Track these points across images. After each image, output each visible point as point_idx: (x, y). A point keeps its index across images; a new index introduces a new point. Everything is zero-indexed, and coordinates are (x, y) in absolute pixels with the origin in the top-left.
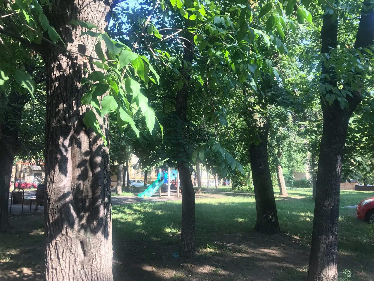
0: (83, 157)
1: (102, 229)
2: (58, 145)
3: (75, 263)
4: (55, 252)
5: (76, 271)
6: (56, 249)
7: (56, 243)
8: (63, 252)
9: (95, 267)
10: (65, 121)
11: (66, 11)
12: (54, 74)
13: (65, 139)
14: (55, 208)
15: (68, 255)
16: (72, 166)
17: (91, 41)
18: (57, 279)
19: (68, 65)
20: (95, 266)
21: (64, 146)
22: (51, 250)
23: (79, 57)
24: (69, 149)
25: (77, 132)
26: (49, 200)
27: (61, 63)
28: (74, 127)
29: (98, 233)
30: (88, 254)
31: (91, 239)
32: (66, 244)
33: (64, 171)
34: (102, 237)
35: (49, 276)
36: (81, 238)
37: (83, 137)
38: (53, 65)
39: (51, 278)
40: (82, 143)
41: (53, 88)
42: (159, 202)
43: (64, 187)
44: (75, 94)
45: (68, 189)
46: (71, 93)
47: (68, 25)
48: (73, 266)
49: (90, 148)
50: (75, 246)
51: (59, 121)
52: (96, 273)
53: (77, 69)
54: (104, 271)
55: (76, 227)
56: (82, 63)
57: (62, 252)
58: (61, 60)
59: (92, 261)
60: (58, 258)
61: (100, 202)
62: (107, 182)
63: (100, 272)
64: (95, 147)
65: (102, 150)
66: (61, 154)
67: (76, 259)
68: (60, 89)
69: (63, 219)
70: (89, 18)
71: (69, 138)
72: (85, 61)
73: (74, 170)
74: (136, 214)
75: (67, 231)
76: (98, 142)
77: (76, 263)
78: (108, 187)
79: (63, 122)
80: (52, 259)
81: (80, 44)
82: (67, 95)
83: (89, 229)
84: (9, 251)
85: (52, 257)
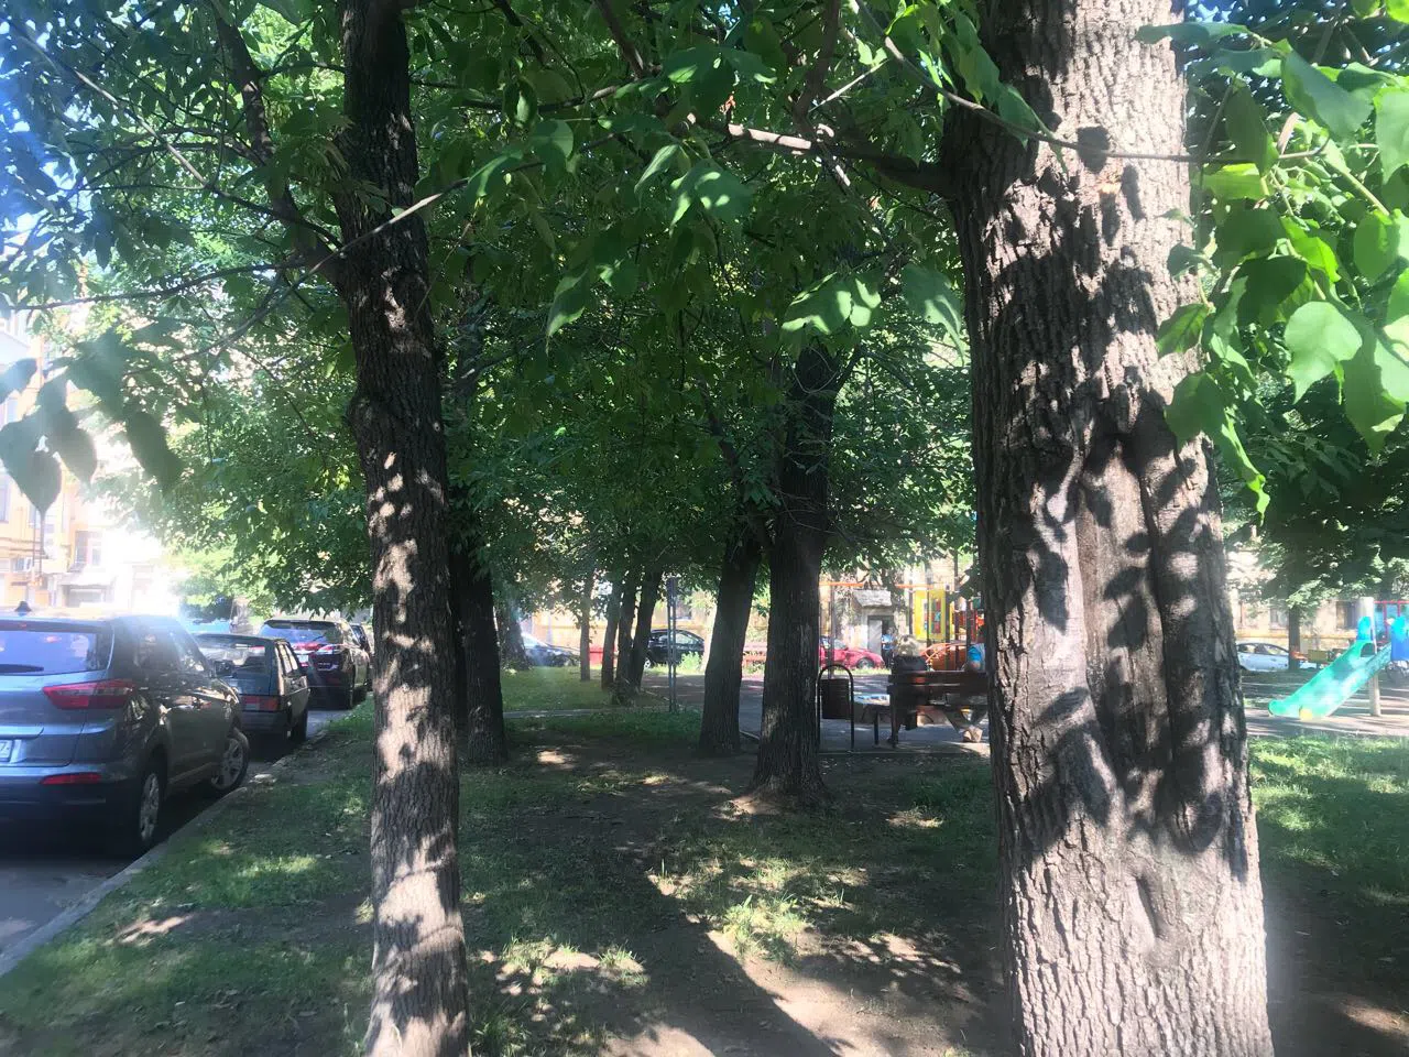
0: (1124, 555)
1: (1218, 840)
2: (1029, 519)
3: (1125, 957)
4: (1047, 906)
5: (1128, 986)
6: (1049, 895)
7: (1047, 873)
8: (1075, 909)
9: (1205, 984)
10: (1049, 426)
11: (1024, 17)
12: (994, 260)
13: (1051, 492)
14: (1032, 747)
15: (1095, 922)
16: (1085, 593)
17: (1126, 104)
18: (1062, 1004)
19: (1044, 216)
20: (1203, 981)
21: (1050, 521)
22: (1030, 894)
23: (1086, 179)
24: (1070, 528)
25: (1095, 464)
26: (1010, 716)
27: (1018, 213)
28: (1082, 447)
29: (1206, 854)
30: (1173, 929)
31: (1176, 872)
32: (1085, 882)
33: (1054, 612)
34: (1224, 873)
35: (1031, 984)
36: (1139, 865)
37: (1118, 482)
38: (989, 227)
39: (1039, 996)
40: (1117, 504)
41: (995, 310)
42: (1374, 738)
43: (1061, 671)
44: (1078, 322)
45: (1074, 680)
46: (1061, 320)
47: (1033, 66)
48: (1117, 967)
49: (1148, 522)
50: (1120, 893)
51: (1025, 430)
52: (1208, 1008)
53: (1077, 224)
54: (1240, 1005)
55: (1116, 819)
56: (1097, 199)
57: (1070, 908)
58: (1016, 201)
59: (1190, 961)
60: (1060, 928)
61: (1205, 734)
62: (1225, 655)
63: (1224, 1006)
64: (1167, 518)
65: (1198, 528)
66: (1042, 547)
67: (1124, 943)
68: (1022, 309)
69: (1065, 789)
70: (1113, 17)
71: (1064, 487)
72: (1107, 189)
73: (1092, 609)
74: (1273, 783)
75: (1082, 832)
76: (1179, 496)
77: (1130, 956)
78: (1231, 674)
79: (1042, 429)
80: (1035, 927)
81: (1083, 126)
82: (1047, 328)
83: (1165, 836)
84: (834, 873)
85: (1037, 921)
